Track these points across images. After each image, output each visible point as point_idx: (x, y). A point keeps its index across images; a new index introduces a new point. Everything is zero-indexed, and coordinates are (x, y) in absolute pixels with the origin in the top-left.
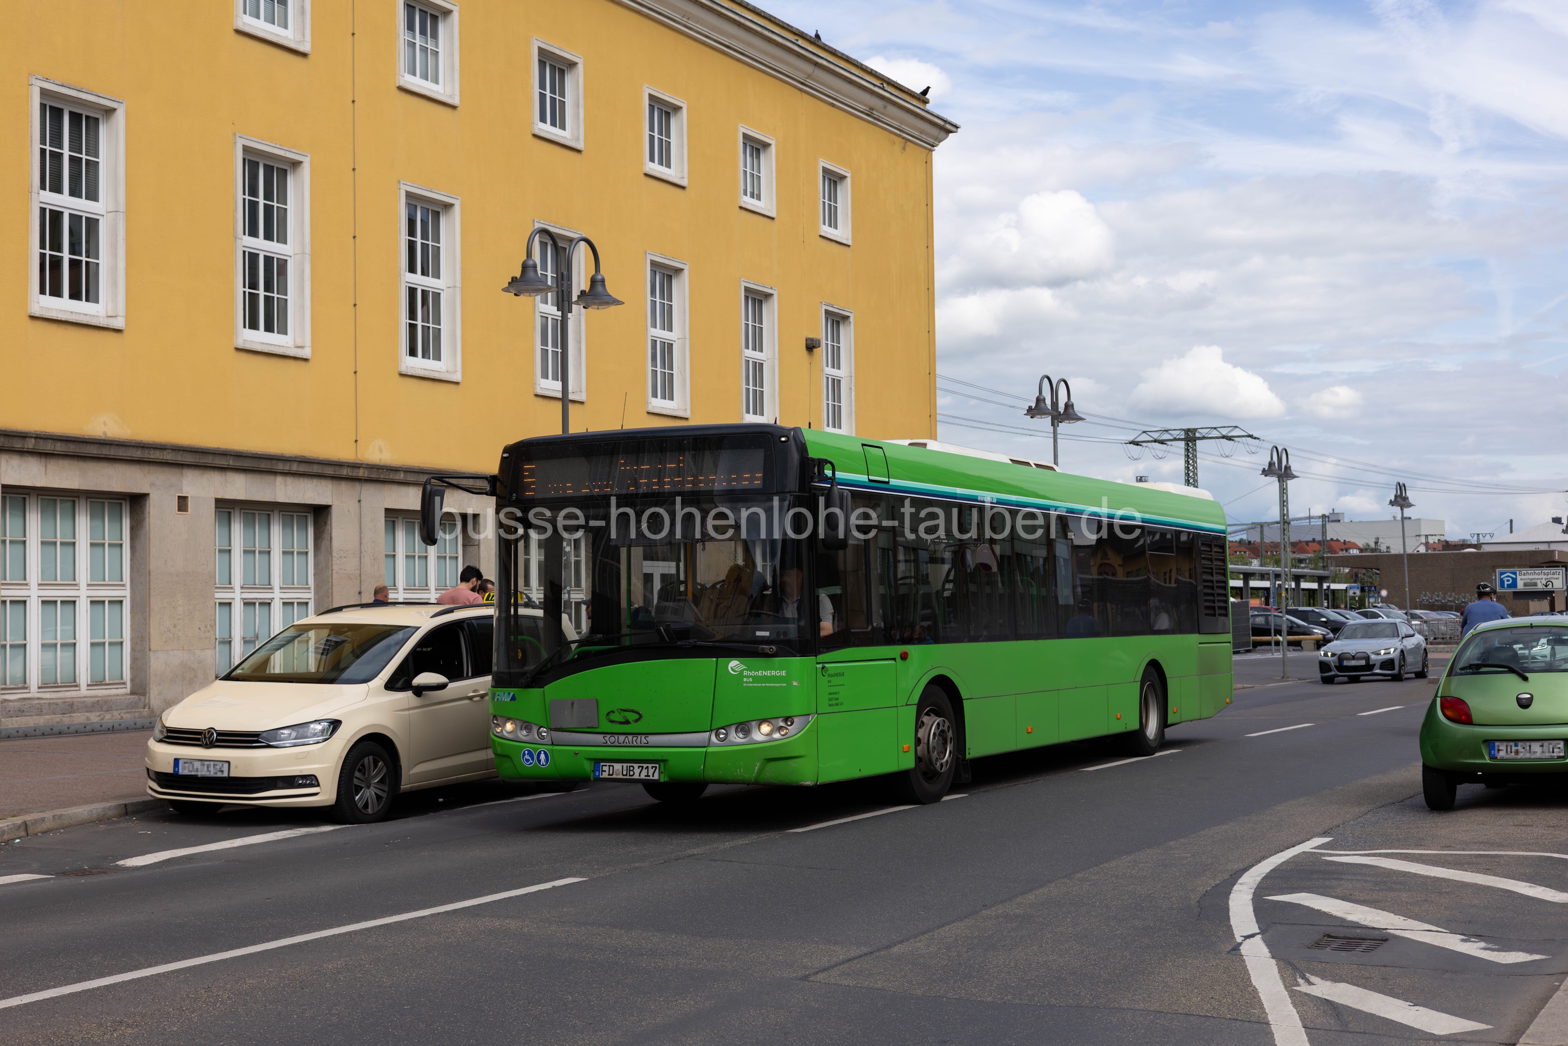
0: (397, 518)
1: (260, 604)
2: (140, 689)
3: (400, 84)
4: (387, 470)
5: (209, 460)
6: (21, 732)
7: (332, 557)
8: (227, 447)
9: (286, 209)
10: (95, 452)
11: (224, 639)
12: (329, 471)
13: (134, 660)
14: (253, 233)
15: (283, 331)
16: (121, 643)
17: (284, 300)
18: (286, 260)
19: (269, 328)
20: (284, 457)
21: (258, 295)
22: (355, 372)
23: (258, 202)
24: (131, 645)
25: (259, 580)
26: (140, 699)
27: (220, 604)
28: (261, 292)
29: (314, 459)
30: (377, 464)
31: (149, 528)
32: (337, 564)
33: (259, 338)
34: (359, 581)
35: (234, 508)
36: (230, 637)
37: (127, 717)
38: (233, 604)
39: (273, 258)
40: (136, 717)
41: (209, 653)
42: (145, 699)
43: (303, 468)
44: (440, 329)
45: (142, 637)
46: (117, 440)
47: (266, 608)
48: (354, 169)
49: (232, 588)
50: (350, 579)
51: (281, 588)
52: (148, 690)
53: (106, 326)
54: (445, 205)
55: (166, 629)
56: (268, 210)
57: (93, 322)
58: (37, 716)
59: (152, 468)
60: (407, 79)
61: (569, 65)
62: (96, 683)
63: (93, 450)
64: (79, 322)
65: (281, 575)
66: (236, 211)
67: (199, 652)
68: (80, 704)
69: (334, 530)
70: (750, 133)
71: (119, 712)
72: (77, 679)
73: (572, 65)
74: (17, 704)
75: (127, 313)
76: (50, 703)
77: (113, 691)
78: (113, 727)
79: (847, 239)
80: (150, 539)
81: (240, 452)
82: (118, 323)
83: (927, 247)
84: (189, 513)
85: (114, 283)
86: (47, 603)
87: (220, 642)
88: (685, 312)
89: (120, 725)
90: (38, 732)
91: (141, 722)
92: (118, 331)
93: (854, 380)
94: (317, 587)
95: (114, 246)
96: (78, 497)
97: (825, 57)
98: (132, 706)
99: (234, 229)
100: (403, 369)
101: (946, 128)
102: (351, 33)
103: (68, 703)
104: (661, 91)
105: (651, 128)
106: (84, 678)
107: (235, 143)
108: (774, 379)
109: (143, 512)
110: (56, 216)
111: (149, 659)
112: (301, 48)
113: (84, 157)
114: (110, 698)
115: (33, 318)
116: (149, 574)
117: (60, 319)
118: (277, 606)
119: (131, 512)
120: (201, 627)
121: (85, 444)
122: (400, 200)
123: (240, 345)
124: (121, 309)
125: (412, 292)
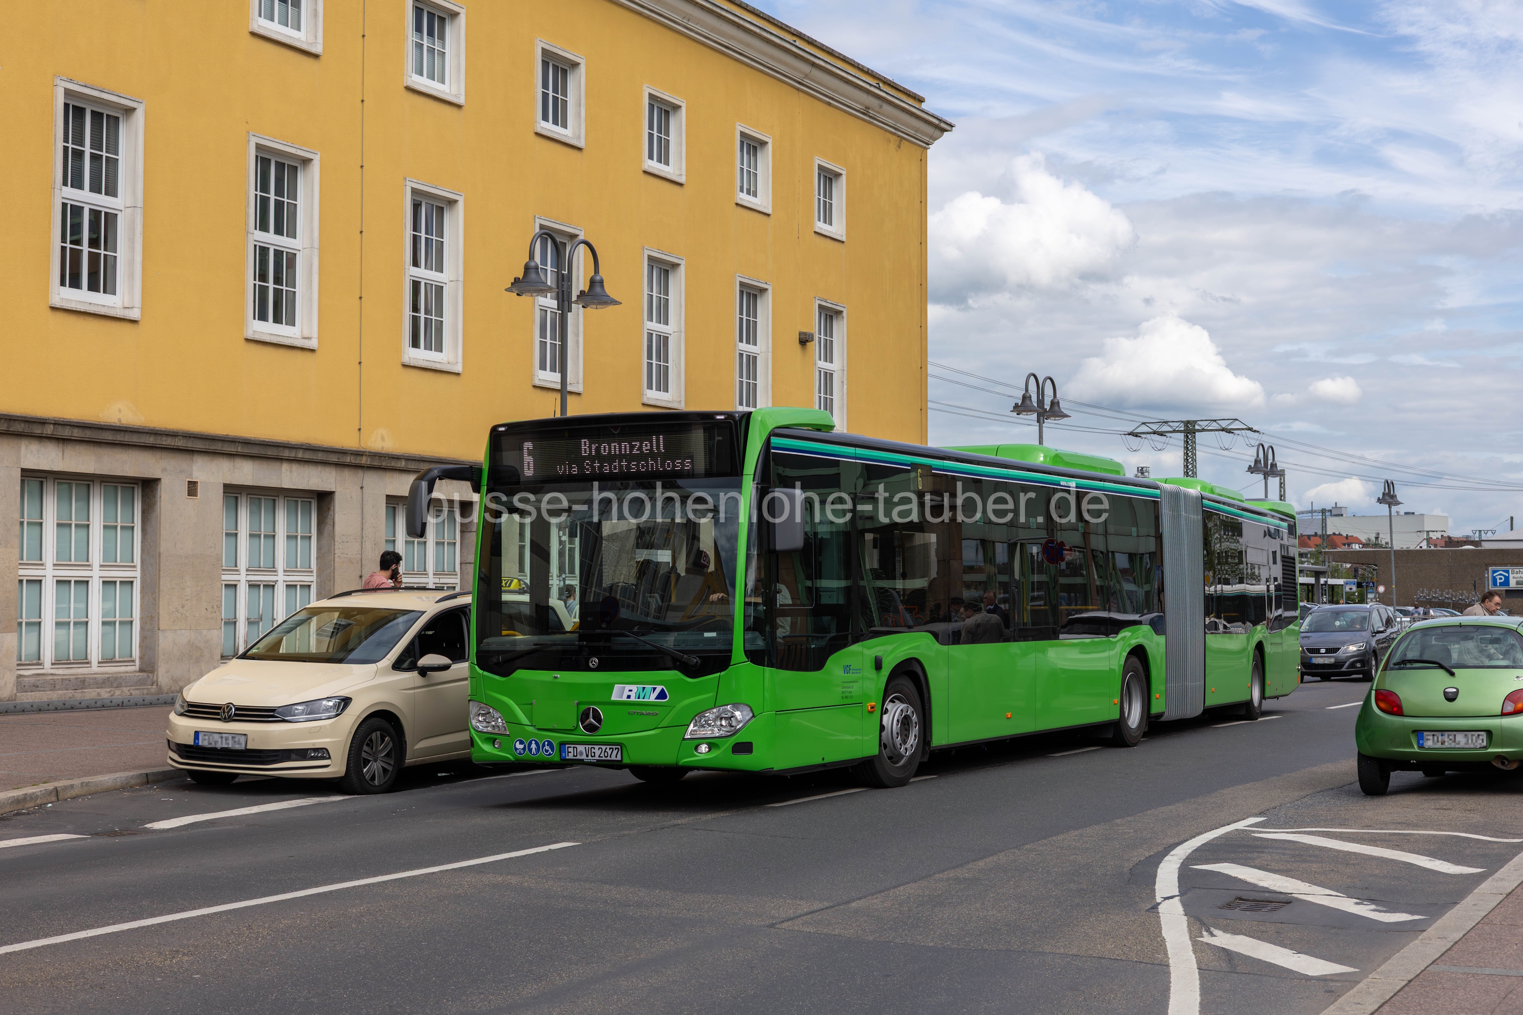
0: (398, 504)
1: (264, 585)
2: (148, 667)
3: (407, 84)
4: (389, 457)
5: (218, 447)
6: (35, 706)
7: (334, 542)
8: (235, 435)
9: (296, 205)
10: (110, 438)
11: (229, 619)
12: (333, 458)
13: (143, 638)
14: (264, 227)
15: (292, 322)
16: (131, 622)
17: (292, 293)
18: (295, 255)
19: (277, 320)
20: (290, 445)
21: (267, 287)
22: (360, 363)
23: (269, 198)
24: (141, 624)
25: (264, 563)
26: (148, 677)
27: (226, 585)
28: (271, 285)
29: (319, 447)
30: (379, 452)
31: (160, 512)
32: (339, 548)
33: (268, 329)
34: (360, 565)
35: (241, 494)
36: (235, 618)
37: (136, 693)
38: (238, 587)
39: (283, 252)
40: (145, 693)
41: (215, 632)
42: (153, 676)
43: (308, 455)
44: (442, 322)
45: (152, 617)
46: (130, 427)
47: (270, 590)
49: (237, 571)
50: (352, 563)
51: (285, 571)
52: (156, 668)
53: (122, 317)
54: (449, 202)
55: (175, 610)
56: (279, 205)
57: (111, 313)
58: (50, 690)
59: (165, 454)
60: (413, 79)
61: (572, 65)
62: (107, 660)
63: (108, 436)
64: (96, 313)
65: (285, 559)
66: (248, 206)
67: (205, 632)
68: (91, 681)
69: (336, 515)
70: (747, 131)
71: (128, 688)
72: (89, 657)
73: (575, 65)
74: (32, 680)
75: (142, 306)
76: (62, 679)
77: (123, 669)
78: (123, 703)
79: (842, 236)
80: (160, 522)
81: (248, 440)
82: (135, 314)
83: (921, 243)
84: (198, 497)
85: (131, 276)
86: (62, 583)
87: (225, 623)
88: (681, 306)
89: (129, 701)
90: (51, 707)
91: (148, 698)
92: (134, 322)
93: (845, 373)
94: (319, 570)
95: (132, 241)
96: (93, 481)
97: (821, 57)
98: (140, 683)
99: (246, 224)
100: (406, 360)
101: (941, 127)
102: (361, 35)
103: (79, 680)
104: (661, 91)
105: (651, 127)
106: (95, 655)
107: (249, 141)
108: (768, 371)
109: (154, 497)
110: (77, 211)
111: (158, 639)
112: (313, 50)
113: (104, 154)
114: (119, 675)
115: (54, 309)
116: (159, 556)
117: (78, 310)
118: (280, 589)
119: (143, 496)
120: (208, 608)
121: (101, 431)
122: (405, 197)
123: (250, 337)
124: (137, 301)
125: (416, 285)
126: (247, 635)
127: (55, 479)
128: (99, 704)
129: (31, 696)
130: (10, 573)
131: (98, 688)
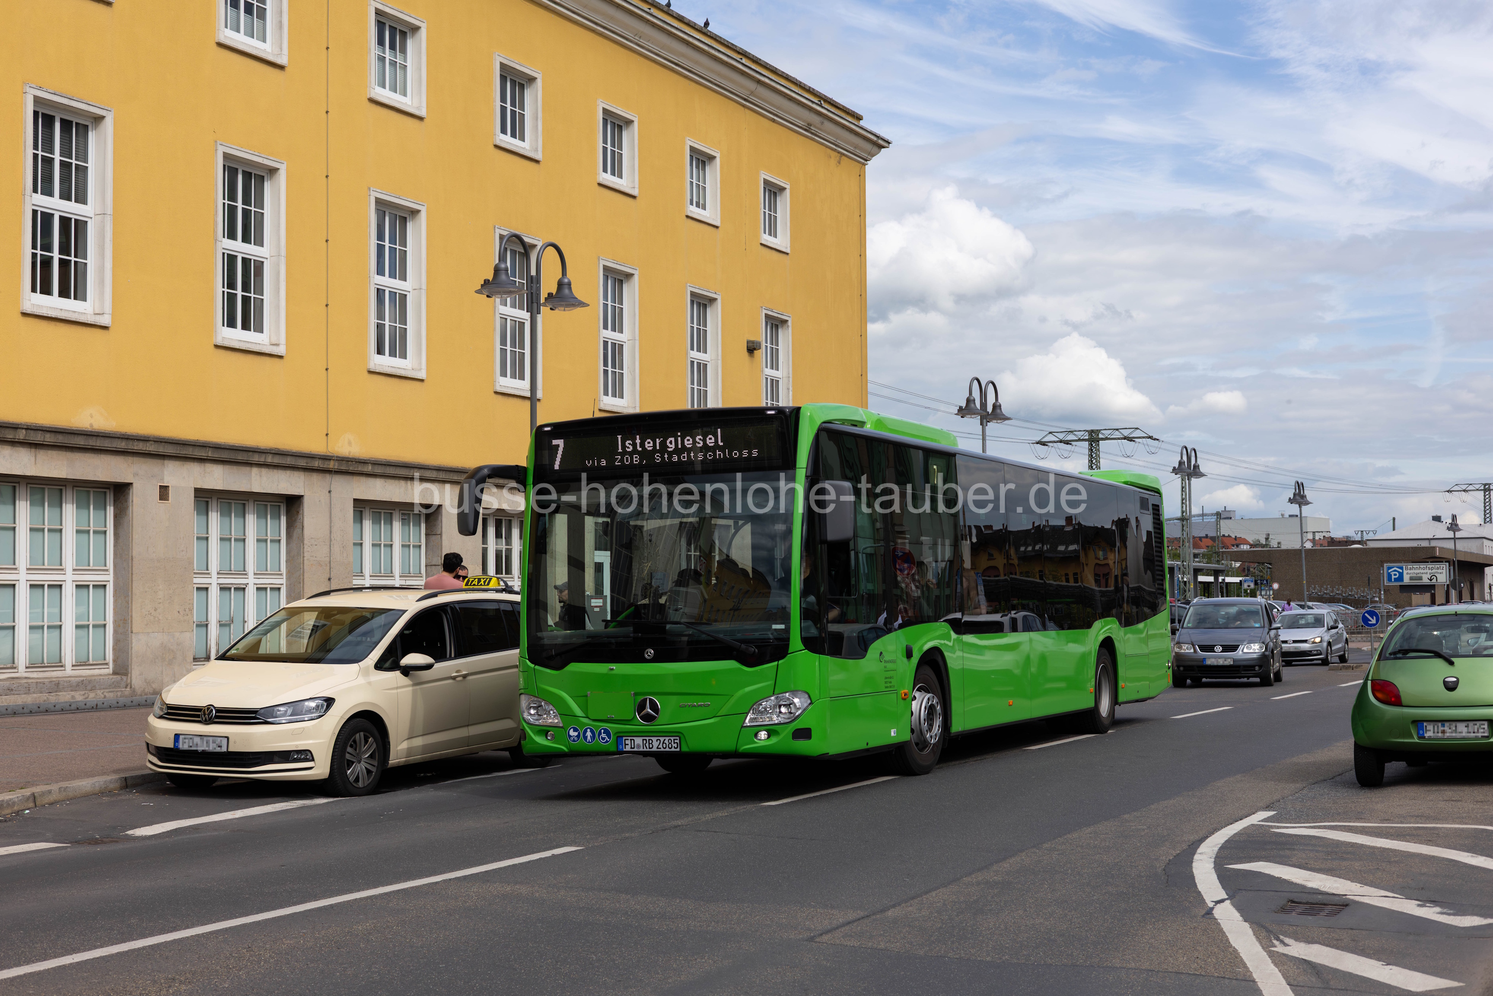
0: (365, 508)
1: (235, 588)
2: (122, 669)
3: (371, 96)
4: (356, 462)
5: (189, 451)
6: (10, 709)
7: (303, 545)
8: (206, 440)
9: (263, 213)
10: (82, 443)
11: (201, 622)
12: (302, 463)
13: (116, 641)
14: (232, 235)
15: (261, 330)
16: (105, 626)
17: (260, 300)
18: (263, 262)
19: (246, 326)
20: (259, 449)
21: (236, 294)
22: (327, 369)
23: (237, 206)
24: (114, 627)
25: (234, 566)
26: (122, 679)
27: (198, 589)
28: (239, 292)
29: (288, 452)
30: (346, 456)
31: (133, 516)
32: (308, 551)
33: (237, 336)
34: (328, 568)
35: (211, 498)
36: (207, 621)
37: (110, 695)
38: (210, 589)
39: (250, 260)
40: (119, 696)
41: (188, 635)
42: (127, 678)
43: (277, 460)
44: (406, 329)
45: (125, 620)
46: (102, 431)
47: (241, 593)
48: (327, 177)
49: (209, 574)
50: (321, 566)
51: (255, 574)
52: (129, 670)
53: (93, 323)
54: (412, 211)
55: (147, 613)
56: (246, 214)
57: (82, 319)
58: (25, 694)
59: (136, 459)
60: (376, 91)
61: (528, 79)
62: (80, 664)
63: (80, 441)
64: (67, 318)
65: (255, 562)
66: (216, 214)
67: (177, 635)
68: (65, 684)
69: (305, 519)
70: (696, 146)
71: (102, 691)
72: (63, 660)
73: (532, 80)
74: (7, 683)
75: (112, 312)
76: (37, 682)
77: (97, 672)
78: (97, 705)
79: (787, 248)
80: (132, 527)
81: (218, 445)
82: (105, 320)
83: (860, 255)
84: (170, 501)
85: (101, 282)
86: (35, 586)
87: (197, 626)
88: (636, 315)
89: (103, 703)
90: (26, 710)
91: (122, 701)
92: (104, 327)
93: (791, 380)
94: (289, 573)
95: (102, 248)
96: (65, 486)
97: (765, 75)
98: (115, 685)
99: (215, 232)
100: (372, 367)
101: (878, 143)
102: (325, 47)
103: (54, 683)
104: (615, 106)
105: (605, 141)
106: (69, 658)
107: (216, 150)
108: (718, 378)
109: (126, 501)
110: (47, 218)
111: (131, 641)
112: (279, 61)
113: (74, 162)
114: (93, 678)
115: (25, 314)
116: (132, 559)
117: (50, 316)
118: (251, 592)
119: (115, 501)
120: (180, 610)
121: (73, 436)
122: (370, 206)
123: (220, 343)
124: (108, 307)
125: (380, 293)
126: (219, 637)
127: (25, 483)
128: (74, 707)
131: (72, 691)
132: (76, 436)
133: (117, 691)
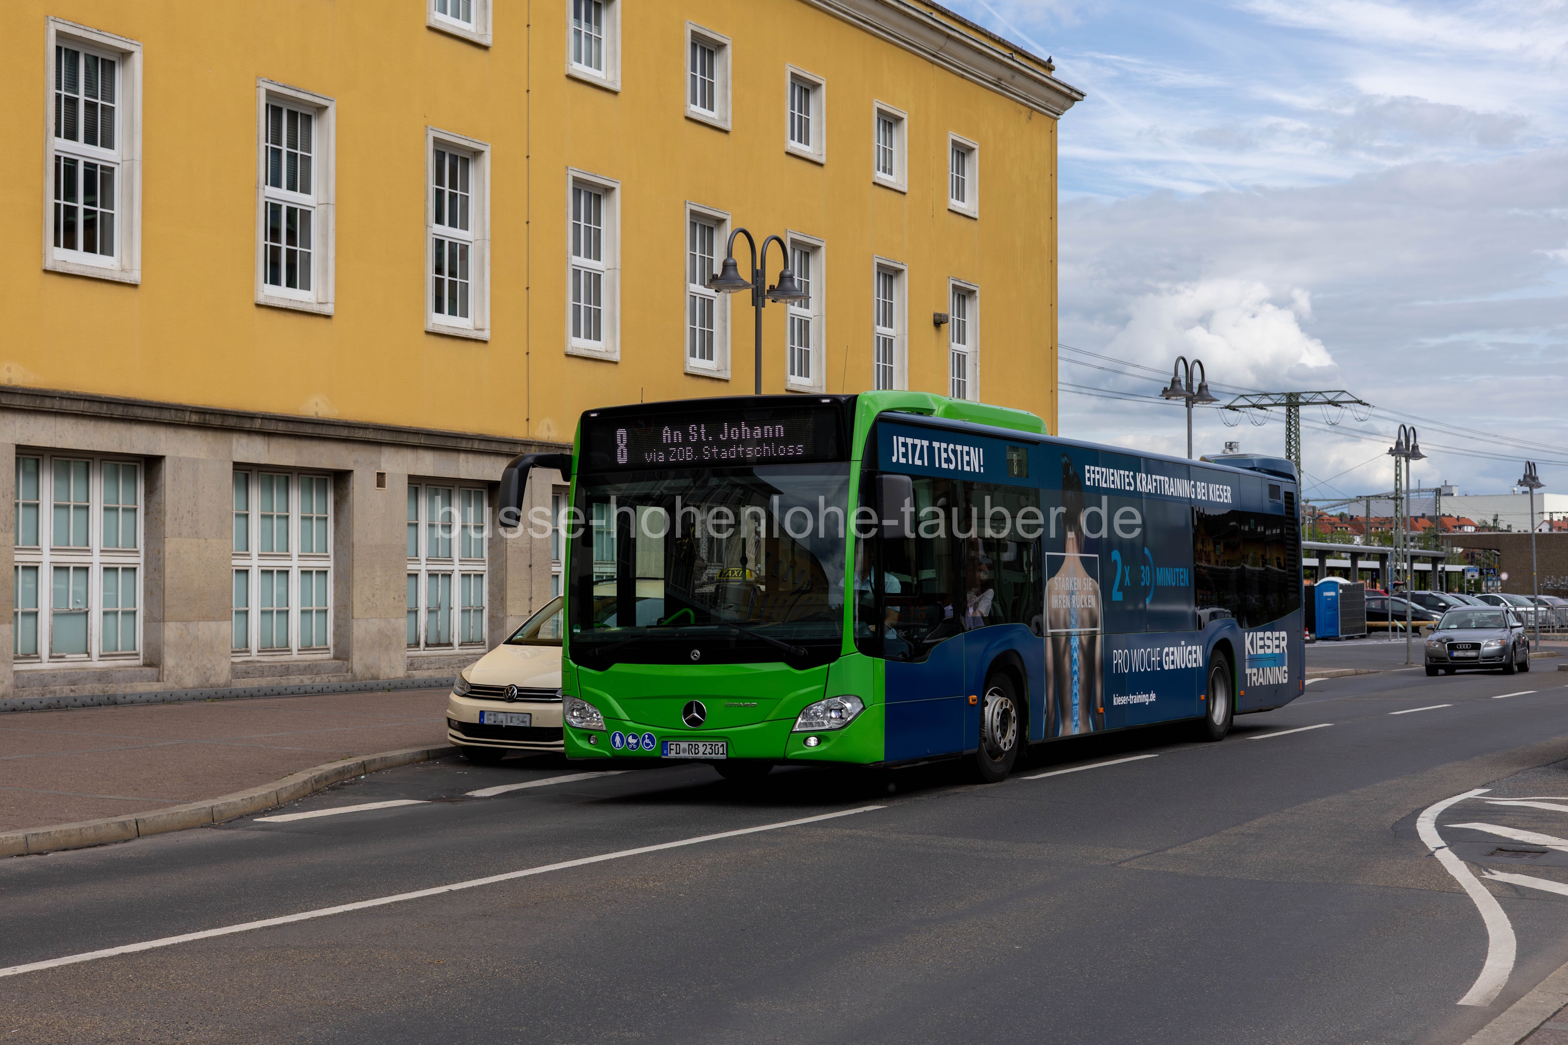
1: (442, 575)
2: (343, 653)
3: (568, 72)
4: (556, 447)
5: (404, 438)
6: (247, 692)
9: (468, 196)
10: (310, 431)
11: (411, 608)
13: (337, 627)
14: (439, 220)
15: (465, 314)
16: (326, 611)
17: (464, 284)
18: (468, 246)
19: (452, 312)
20: (467, 435)
21: (444, 279)
22: (527, 353)
23: (444, 191)
24: (335, 613)
25: (441, 552)
26: (344, 664)
27: (409, 575)
28: (446, 278)
30: (545, 441)
31: (353, 503)
33: (445, 322)
34: (529, 555)
35: (422, 484)
36: (417, 607)
37: (334, 680)
38: (419, 576)
39: (457, 244)
40: (342, 680)
41: (401, 621)
42: (348, 664)
43: (483, 446)
44: (600, 310)
45: (345, 605)
46: (327, 419)
47: (447, 580)
48: (528, 157)
49: (418, 560)
50: (522, 552)
51: (460, 561)
52: (350, 655)
53: (318, 313)
54: (607, 189)
55: (366, 599)
56: (453, 198)
57: (308, 308)
58: (259, 677)
59: (356, 446)
60: (573, 67)
61: (718, 46)
62: (306, 648)
63: (308, 430)
64: (296, 309)
65: (460, 548)
66: (427, 200)
67: (393, 621)
68: (294, 668)
70: (884, 108)
71: (327, 675)
72: (290, 645)
73: (721, 46)
74: (244, 666)
75: (335, 300)
76: (270, 666)
77: (319, 657)
78: (322, 690)
79: (975, 213)
80: (353, 513)
81: (430, 431)
82: (328, 309)
83: (1051, 218)
84: (386, 488)
85: (325, 272)
86: (266, 572)
87: (409, 612)
88: (821, 290)
89: (328, 688)
90: (261, 693)
91: (345, 685)
92: (328, 317)
93: (978, 354)
94: (490, 558)
95: (325, 236)
96: (291, 473)
97: (957, 29)
98: (337, 670)
99: (426, 218)
100: (569, 350)
101: (1071, 96)
102: (526, 25)
103: (282, 667)
104: (803, 70)
105: (793, 108)
106: (295, 642)
107: (427, 135)
108: (904, 354)
109: (347, 489)
110: (274, 209)
111: (352, 626)
112: (482, 41)
113: (299, 152)
114: (319, 662)
115: (259, 306)
116: (353, 546)
117: (280, 306)
118: (456, 579)
119: (335, 488)
120: (396, 597)
121: (302, 424)
122: (567, 185)
123: (430, 329)
124: (331, 297)
125: (577, 273)
126: (428, 623)
127: (258, 471)
128: (302, 690)
129: (244, 682)
130: (224, 563)
131: (300, 675)
132: (305, 425)
133: (340, 676)
